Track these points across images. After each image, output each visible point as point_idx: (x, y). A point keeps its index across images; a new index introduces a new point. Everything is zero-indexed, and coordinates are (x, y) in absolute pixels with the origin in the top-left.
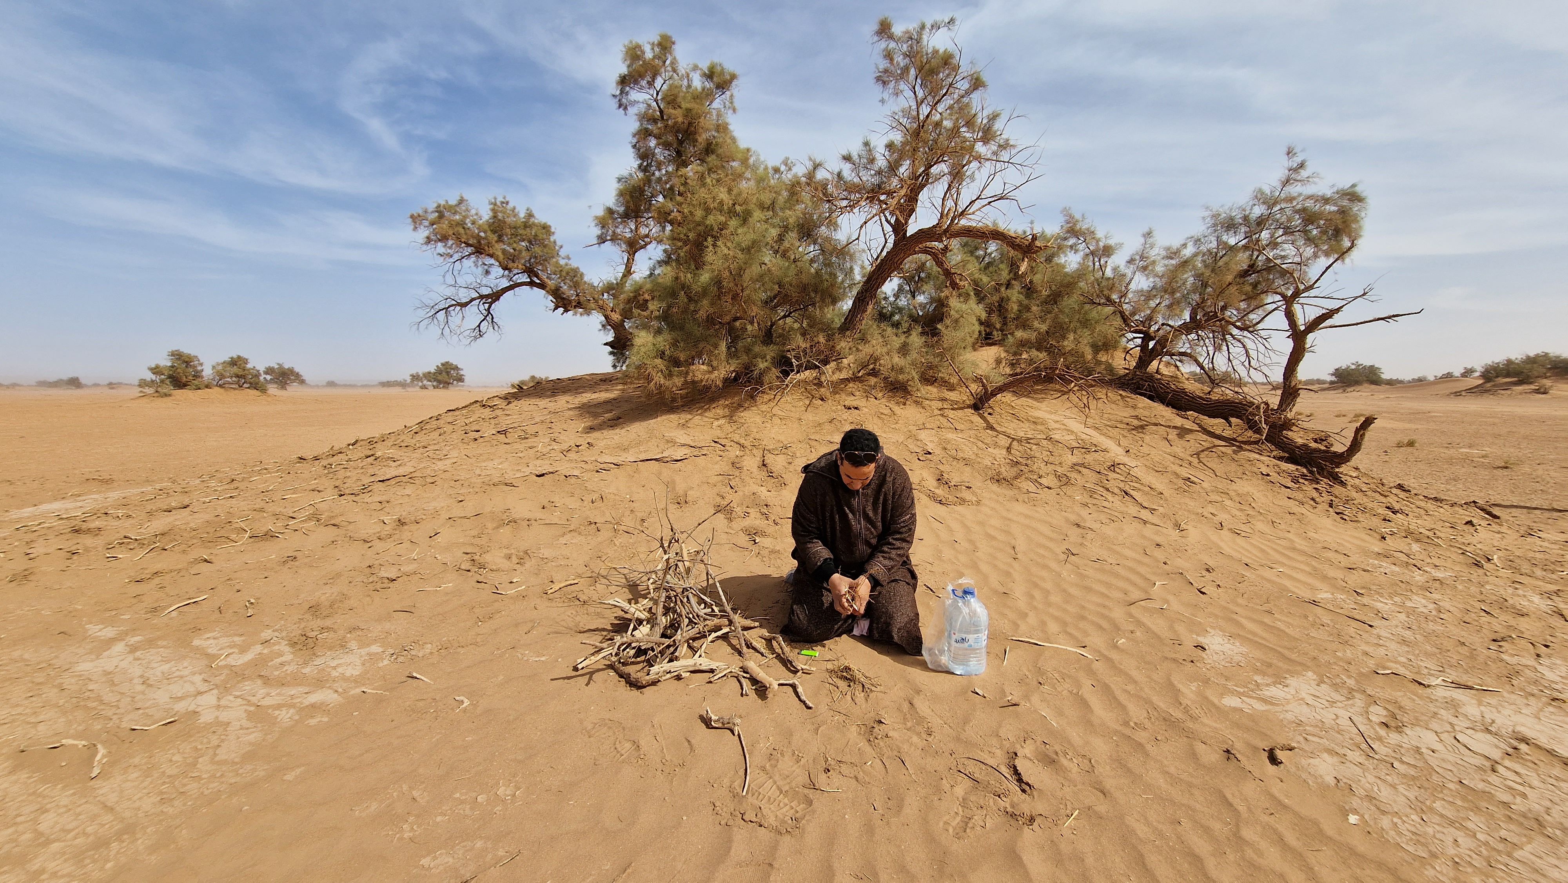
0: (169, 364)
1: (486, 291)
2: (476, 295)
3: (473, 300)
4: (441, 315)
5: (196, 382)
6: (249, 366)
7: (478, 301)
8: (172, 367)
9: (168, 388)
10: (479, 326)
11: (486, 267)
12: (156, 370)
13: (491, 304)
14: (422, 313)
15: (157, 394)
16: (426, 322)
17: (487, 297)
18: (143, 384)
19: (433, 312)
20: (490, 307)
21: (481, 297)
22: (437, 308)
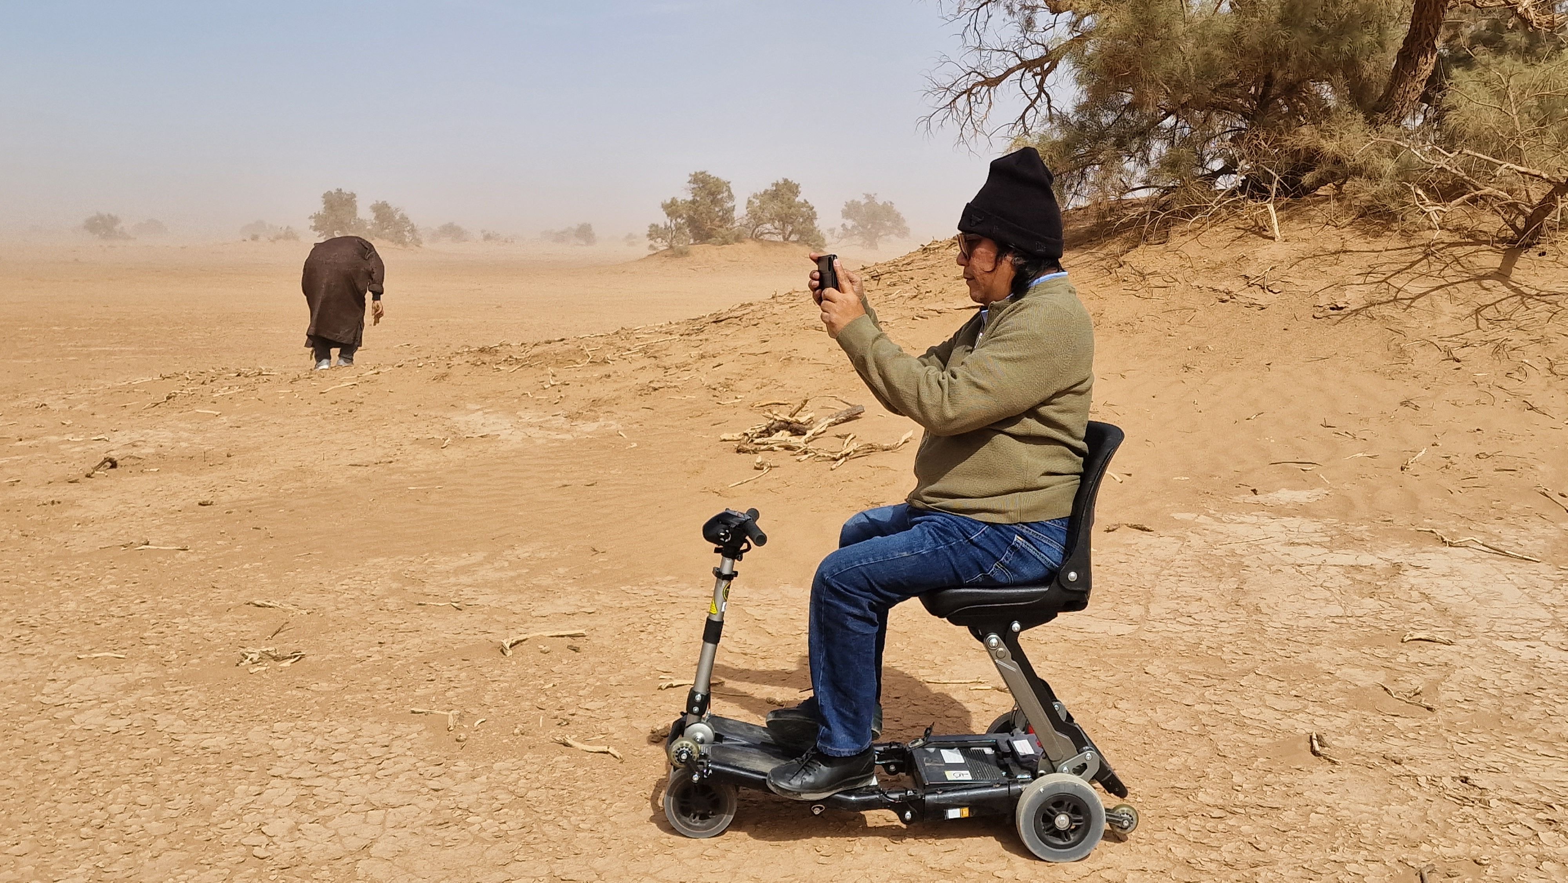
0: (690, 198)
1: (1032, 53)
2: (1014, 62)
3: (1010, 71)
4: (962, 101)
5: (723, 231)
6: (800, 199)
7: (1018, 73)
8: (694, 202)
9: (687, 239)
10: (1023, 117)
11: (1027, 12)
12: (671, 209)
13: (1045, 74)
14: (932, 100)
15: (669, 253)
16: (941, 114)
17: (1039, 62)
18: (655, 232)
19: (949, 98)
20: (1042, 81)
21: (1027, 65)
22: (957, 89)
